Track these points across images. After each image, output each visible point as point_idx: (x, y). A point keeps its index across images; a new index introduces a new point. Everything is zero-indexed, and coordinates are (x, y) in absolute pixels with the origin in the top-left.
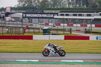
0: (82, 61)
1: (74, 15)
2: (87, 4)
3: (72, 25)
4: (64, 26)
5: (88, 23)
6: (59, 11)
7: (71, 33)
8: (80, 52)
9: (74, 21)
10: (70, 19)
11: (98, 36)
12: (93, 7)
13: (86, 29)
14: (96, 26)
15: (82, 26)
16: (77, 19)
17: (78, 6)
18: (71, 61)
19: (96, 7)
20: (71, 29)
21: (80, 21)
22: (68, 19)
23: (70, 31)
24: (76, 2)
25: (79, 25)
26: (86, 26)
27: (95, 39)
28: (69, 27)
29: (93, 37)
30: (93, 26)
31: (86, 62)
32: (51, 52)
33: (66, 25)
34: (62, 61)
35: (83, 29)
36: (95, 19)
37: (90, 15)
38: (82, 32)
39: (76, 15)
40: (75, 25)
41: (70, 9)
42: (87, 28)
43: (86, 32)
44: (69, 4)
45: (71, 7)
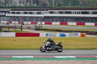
0: (33, 57)
2: (38, 3)
4: (15, 23)
5: (38, 21)
6: (10, 9)
7: (22, 30)
9: (25, 18)
10: (21, 17)
11: (48, 33)
12: (43, 5)
13: (36, 26)
14: (46, 24)
15: (32, 23)
16: (27, 17)
17: (29, 4)
18: (22, 57)
19: (46, 5)
20: (22, 27)
21: (31, 19)
22: (19, 17)
24: (27, 1)
25: (30, 23)
26: (36, 23)
27: (45, 36)
28: (20, 25)
29: (43, 34)
30: (43, 23)
33: (17, 22)
34: (13, 57)
35: (33, 26)
36: (45, 17)
37: (40, 13)
38: (33, 29)
39: (26, 13)
40: (25, 23)
41: (21, 7)
42: (38, 25)
43: (37, 29)
44: (20, 2)
45: (22, 5)
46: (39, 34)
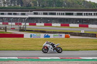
0: (17, 58)
1: (9, 14)
2: (22, 4)
3: (7, 24)
5: (22, 22)
7: (6, 31)
8: (15, 49)
9: (9, 19)
10: (5, 18)
11: (32, 34)
12: (27, 6)
13: (20, 27)
14: (30, 25)
15: (16, 24)
16: (12, 18)
17: (13, 5)
18: (6, 58)
19: (30, 6)
20: (6, 27)
21: (15, 20)
22: (3, 18)
23: (6, 29)
24: (11, 2)
25: (14, 24)
26: (21, 24)
27: (29, 37)
28: (4, 26)
29: (27, 35)
30: (27, 24)
31: (21, 59)
32: (50, 49)
33: (1, 23)
35: (17, 27)
36: (29, 18)
37: (24, 14)
38: (17, 30)
39: (11, 14)
40: (10, 24)
41: (5, 8)
42: (22, 26)
43: (21, 30)
44: (4, 3)
45: (6, 6)
46: (23, 35)
